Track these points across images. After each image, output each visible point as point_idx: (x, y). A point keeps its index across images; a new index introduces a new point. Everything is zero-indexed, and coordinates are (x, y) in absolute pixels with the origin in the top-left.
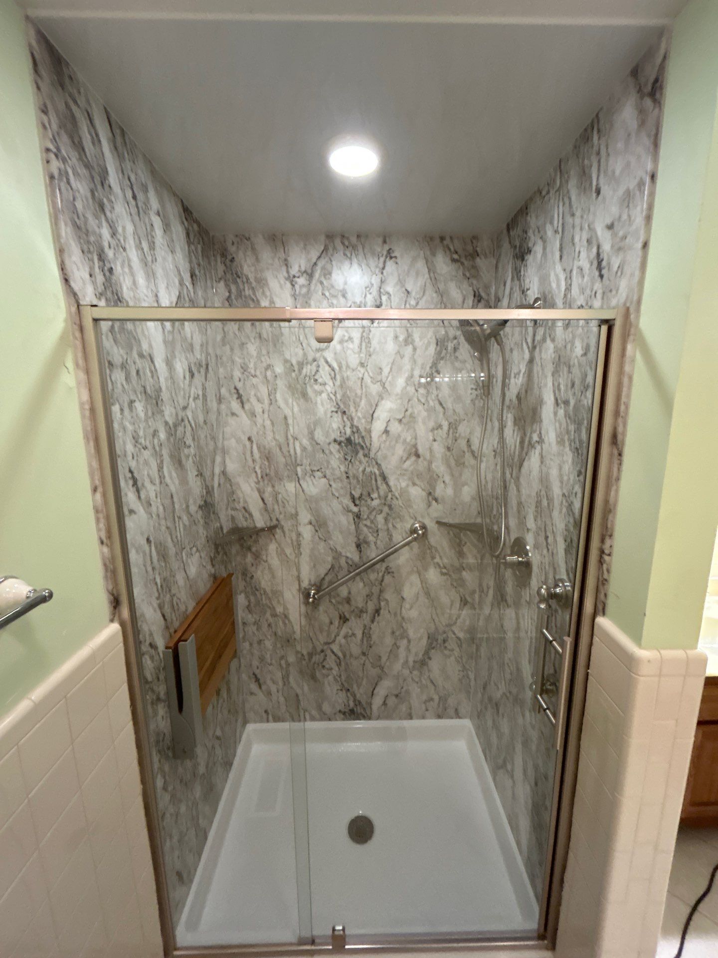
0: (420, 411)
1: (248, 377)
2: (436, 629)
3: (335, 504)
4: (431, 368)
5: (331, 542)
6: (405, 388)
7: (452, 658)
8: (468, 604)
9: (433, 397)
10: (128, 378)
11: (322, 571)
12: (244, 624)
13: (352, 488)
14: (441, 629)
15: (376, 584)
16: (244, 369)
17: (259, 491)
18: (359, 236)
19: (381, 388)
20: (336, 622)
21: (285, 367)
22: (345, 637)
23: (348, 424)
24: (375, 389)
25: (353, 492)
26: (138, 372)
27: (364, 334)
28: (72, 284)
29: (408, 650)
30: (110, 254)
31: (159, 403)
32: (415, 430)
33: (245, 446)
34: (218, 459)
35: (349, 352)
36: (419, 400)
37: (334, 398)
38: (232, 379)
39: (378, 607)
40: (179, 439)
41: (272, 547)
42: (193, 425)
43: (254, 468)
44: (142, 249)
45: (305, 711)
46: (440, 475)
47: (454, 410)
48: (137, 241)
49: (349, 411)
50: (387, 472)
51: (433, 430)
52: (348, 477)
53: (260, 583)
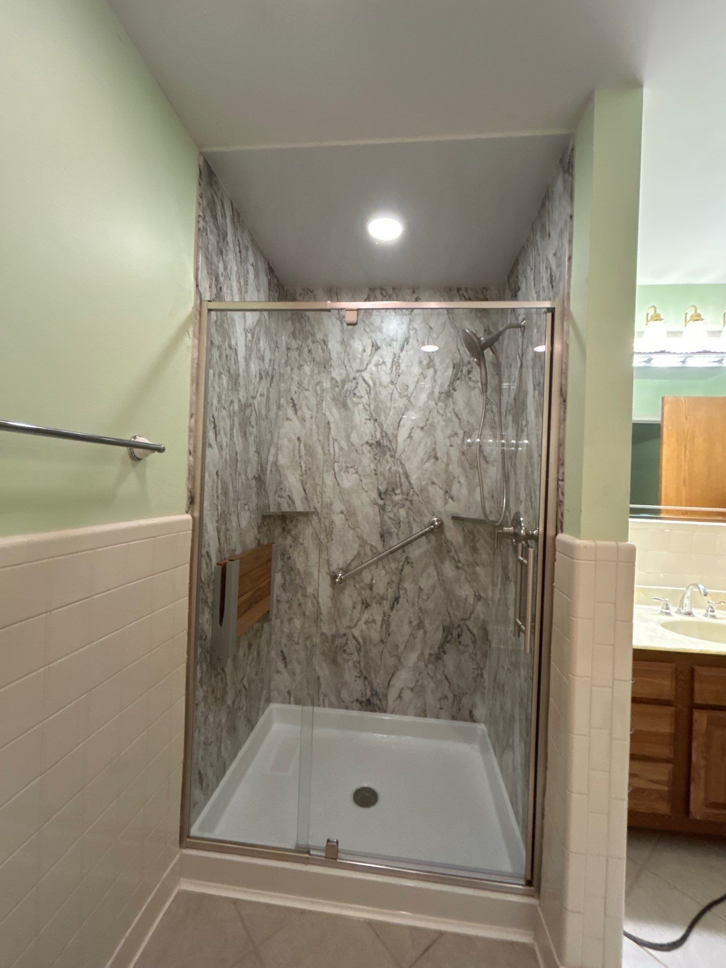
0: (439, 421)
1: (302, 390)
2: (451, 622)
3: (364, 496)
4: (449, 386)
5: (359, 531)
6: (428, 402)
7: (467, 655)
8: (482, 599)
9: (450, 409)
10: (220, 357)
11: (350, 557)
12: (278, 601)
13: (379, 483)
14: (456, 623)
15: (397, 573)
16: (300, 384)
17: (302, 482)
18: (394, 289)
19: (407, 401)
20: (359, 607)
21: (332, 384)
22: (366, 623)
23: (379, 430)
24: (400, 403)
25: (380, 487)
26: (227, 356)
27: (395, 359)
28: (200, 288)
29: (424, 642)
30: (222, 279)
31: (237, 384)
32: (434, 437)
33: (294, 445)
34: (273, 450)
35: (382, 373)
36: (438, 412)
37: (368, 408)
38: (290, 391)
39: (397, 595)
40: (247, 417)
41: (309, 531)
42: (258, 413)
43: (300, 463)
44: (240, 283)
45: (325, 695)
46: (456, 475)
47: (468, 421)
48: (238, 278)
49: (380, 419)
50: (409, 471)
51: (449, 437)
52: (376, 474)
53: (295, 564)
